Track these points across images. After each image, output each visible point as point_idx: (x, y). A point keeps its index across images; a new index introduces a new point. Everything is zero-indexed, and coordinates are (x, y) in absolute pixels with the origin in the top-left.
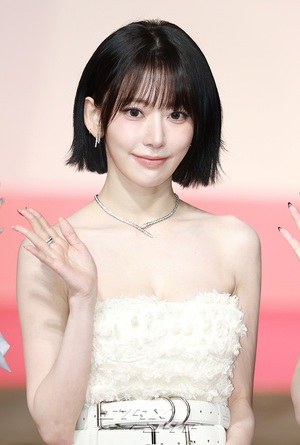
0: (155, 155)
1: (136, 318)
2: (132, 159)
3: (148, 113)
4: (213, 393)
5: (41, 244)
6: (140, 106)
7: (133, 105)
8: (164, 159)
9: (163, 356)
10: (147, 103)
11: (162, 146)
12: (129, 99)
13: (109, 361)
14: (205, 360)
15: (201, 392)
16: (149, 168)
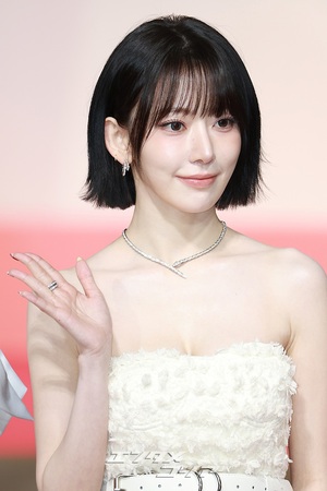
0: (205, 172)
1: (147, 376)
2: (177, 182)
3: (190, 124)
4: (253, 463)
5: (42, 290)
8: (213, 177)
9: (182, 422)
10: (187, 112)
11: (211, 161)
13: (121, 429)
14: (237, 425)
15: (236, 463)
16: (200, 190)
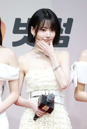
6: (45, 29)
7: (43, 28)
8: (50, 40)
12: (42, 27)
